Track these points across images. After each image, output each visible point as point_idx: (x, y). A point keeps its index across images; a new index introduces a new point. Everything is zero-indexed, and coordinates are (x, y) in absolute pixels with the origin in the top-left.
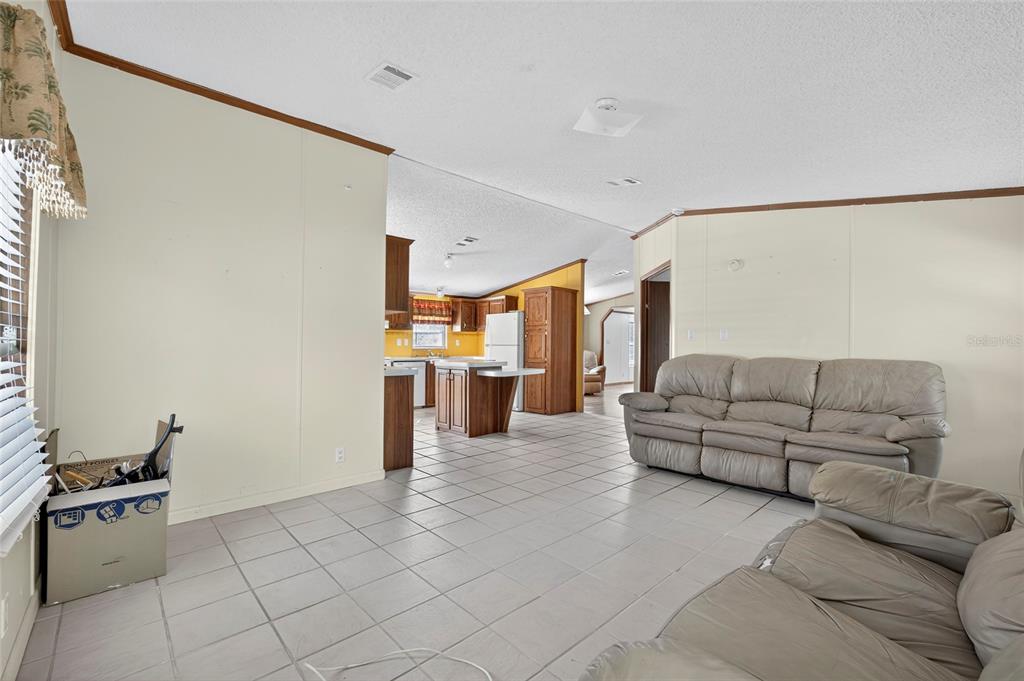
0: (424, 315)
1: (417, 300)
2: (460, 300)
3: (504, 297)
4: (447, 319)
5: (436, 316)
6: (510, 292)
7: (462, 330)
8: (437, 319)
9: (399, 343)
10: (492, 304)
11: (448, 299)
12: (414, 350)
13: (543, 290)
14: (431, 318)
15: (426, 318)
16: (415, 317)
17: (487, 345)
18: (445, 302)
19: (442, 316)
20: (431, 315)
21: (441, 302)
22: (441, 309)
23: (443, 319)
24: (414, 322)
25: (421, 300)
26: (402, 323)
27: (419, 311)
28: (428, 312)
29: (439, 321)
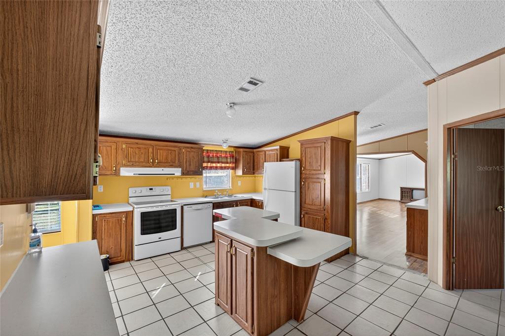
0: (212, 162)
1: (208, 150)
2: (242, 150)
3: (278, 147)
4: (231, 165)
5: (222, 163)
6: (284, 143)
7: (243, 173)
8: (223, 165)
9: (192, 185)
10: (267, 153)
11: (232, 149)
12: (204, 191)
13: (322, 141)
14: (219, 165)
15: (214, 165)
16: (205, 165)
17: (265, 189)
18: (230, 151)
19: (227, 163)
20: (218, 163)
21: (226, 152)
22: (227, 158)
23: (228, 165)
24: (204, 168)
25: (210, 150)
26: (193, 170)
27: (208, 159)
28: (216, 160)
29: (225, 167)
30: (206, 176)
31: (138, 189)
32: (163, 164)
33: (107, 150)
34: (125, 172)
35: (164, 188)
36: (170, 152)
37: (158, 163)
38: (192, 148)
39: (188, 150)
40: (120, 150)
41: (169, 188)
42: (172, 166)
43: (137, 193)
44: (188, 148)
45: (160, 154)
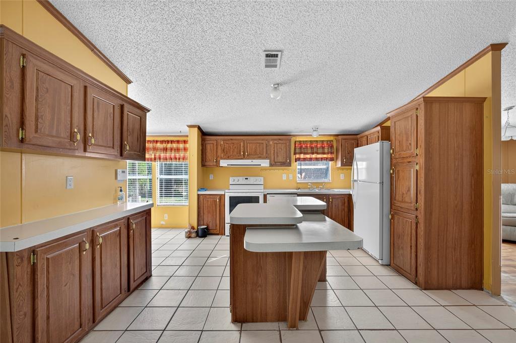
0: (305, 153)
1: (300, 141)
2: (340, 138)
3: (379, 128)
4: (329, 156)
5: (318, 153)
7: (342, 164)
8: (319, 156)
9: (284, 177)
11: (330, 138)
12: (298, 183)
13: (413, 107)
14: (314, 156)
15: (308, 156)
16: (297, 156)
18: (327, 141)
19: (324, 153)
20: (313, 153)
21: (322, 141)
22: (323, 148)
23: (325, 156)
24: (295, 160)
25: (303, 141)
26: (280, 161)
27: (301, 150)
28: (309, 151)
29: (322, 158)
30: (301, 169)
31: (236, 179)
32: (253, 157)
33: (210, 146)
34: (223, 163)
35: (257, 178)
36: (258, 145)
37: (248, 155)
38: (280, 139)
39: (275, 142)
40: (219, 147)
41: (262, 178)
42: (260, 158)
43: (235, 181)
44: (275, 140)
45: (250, 147)
